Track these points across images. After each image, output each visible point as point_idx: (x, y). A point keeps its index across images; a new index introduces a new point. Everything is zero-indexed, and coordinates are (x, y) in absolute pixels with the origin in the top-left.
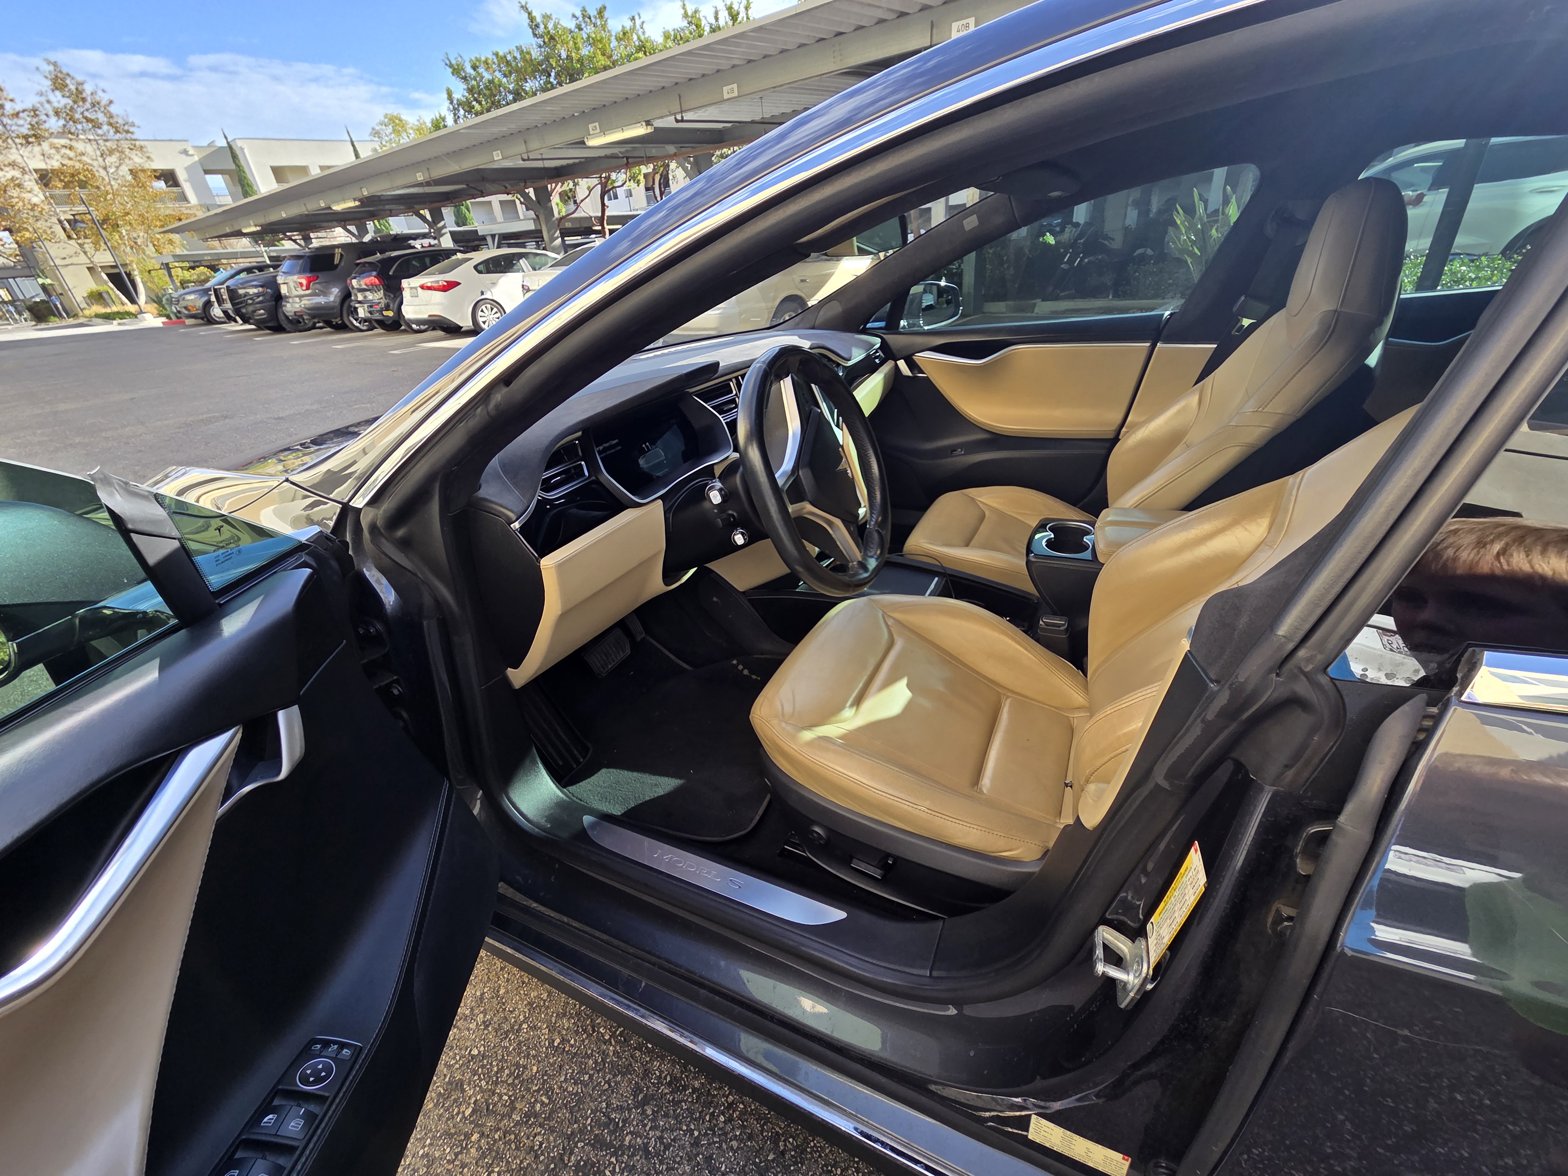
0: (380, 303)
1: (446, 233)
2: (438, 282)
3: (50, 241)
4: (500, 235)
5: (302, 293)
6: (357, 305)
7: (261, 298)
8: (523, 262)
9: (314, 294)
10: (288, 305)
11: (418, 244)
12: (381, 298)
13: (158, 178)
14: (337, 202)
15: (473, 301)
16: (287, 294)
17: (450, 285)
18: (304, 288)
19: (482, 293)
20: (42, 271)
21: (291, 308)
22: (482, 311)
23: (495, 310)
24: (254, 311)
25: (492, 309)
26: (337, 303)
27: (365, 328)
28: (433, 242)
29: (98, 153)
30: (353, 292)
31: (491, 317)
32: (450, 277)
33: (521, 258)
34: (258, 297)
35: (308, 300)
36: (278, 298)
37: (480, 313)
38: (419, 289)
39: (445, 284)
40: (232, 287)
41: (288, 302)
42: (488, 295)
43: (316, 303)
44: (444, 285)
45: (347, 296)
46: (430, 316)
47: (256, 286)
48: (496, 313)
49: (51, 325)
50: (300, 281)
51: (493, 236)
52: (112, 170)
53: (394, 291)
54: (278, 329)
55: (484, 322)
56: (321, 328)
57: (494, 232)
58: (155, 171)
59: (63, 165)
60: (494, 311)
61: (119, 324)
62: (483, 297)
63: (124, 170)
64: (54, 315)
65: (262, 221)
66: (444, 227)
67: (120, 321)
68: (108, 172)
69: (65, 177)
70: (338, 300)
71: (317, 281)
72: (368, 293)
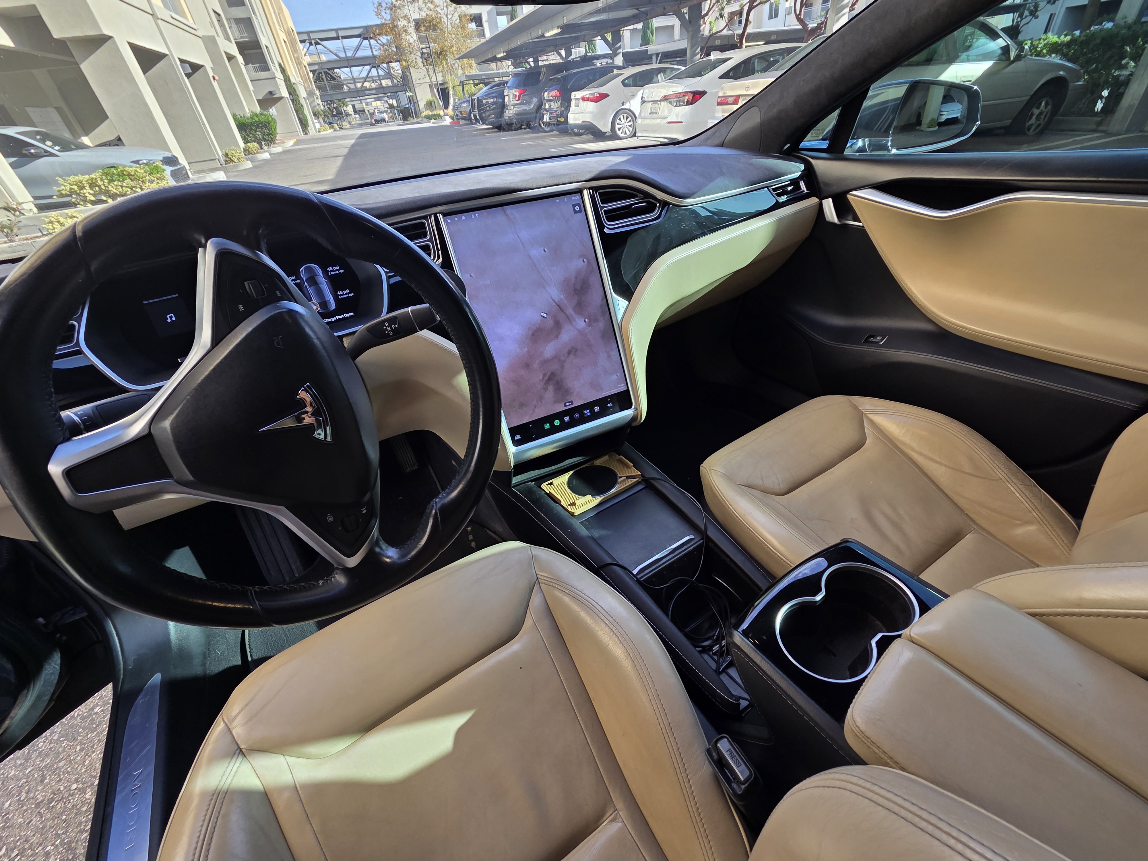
0: (557, 110)
1: (620, 53)
2: (593, 94)
3: (414, 67)
4: (663, 53)
5: (515, 102)
6: (544, 112)
7: (494, 106)
8: (660, 76)
9: (522, 104)
10: (507, 111)
11: (598, 63)
12: (558, 107)
13: (471, 20)
14: (548, 31)
15: (615, 110)
16: (508, 103)
17: (603, 96)
18: (517, 99)
19: (623, 104)
20: (410, 88)
21: (510, 113)
22: (620, 120)
23: (630, 119)
24: (489, 116)
25: (627, 118)
26: (534, 111)
27: (548, 130)
28: (610, 61)
29: (445, 5)
30: (545, 102)
31: (625, 124)
32: (603, 90)
33: (660, 73)
34: (493, 105)
35: (518, 108)
36: (503, 106)
37: (618, 121)
38: (581, 100)
39: (598, 95)
40: (480, 98)
41: (507, 109)
42: (627, 106)
43: (523, 110)
44: (597, 97)
45: (540, 107)
46: (583, 122)
47: (493, 97)
48: (630, 121)
49: (408, 122)
50: (515, 93)
51: (657, 55)
52: (449, 17)
53: (566, 101)
54: (499, 128)
55: (619, 129)
56: (525, 129)
57: (658, 52)
58: (471, 15)
59: (427, 15)
60: (628, 120)
61: (433, 123)
62: (623, 107)
63: (456, 15)
64: (410, 116)
65: (507, 48)
66: (620, 47)
67: (434, 121)
68: (447, 18)
69: (427, 23)
70: (536, 108)
71: (526, 93)
72: (552, 103)
